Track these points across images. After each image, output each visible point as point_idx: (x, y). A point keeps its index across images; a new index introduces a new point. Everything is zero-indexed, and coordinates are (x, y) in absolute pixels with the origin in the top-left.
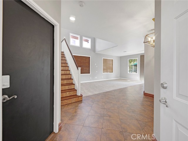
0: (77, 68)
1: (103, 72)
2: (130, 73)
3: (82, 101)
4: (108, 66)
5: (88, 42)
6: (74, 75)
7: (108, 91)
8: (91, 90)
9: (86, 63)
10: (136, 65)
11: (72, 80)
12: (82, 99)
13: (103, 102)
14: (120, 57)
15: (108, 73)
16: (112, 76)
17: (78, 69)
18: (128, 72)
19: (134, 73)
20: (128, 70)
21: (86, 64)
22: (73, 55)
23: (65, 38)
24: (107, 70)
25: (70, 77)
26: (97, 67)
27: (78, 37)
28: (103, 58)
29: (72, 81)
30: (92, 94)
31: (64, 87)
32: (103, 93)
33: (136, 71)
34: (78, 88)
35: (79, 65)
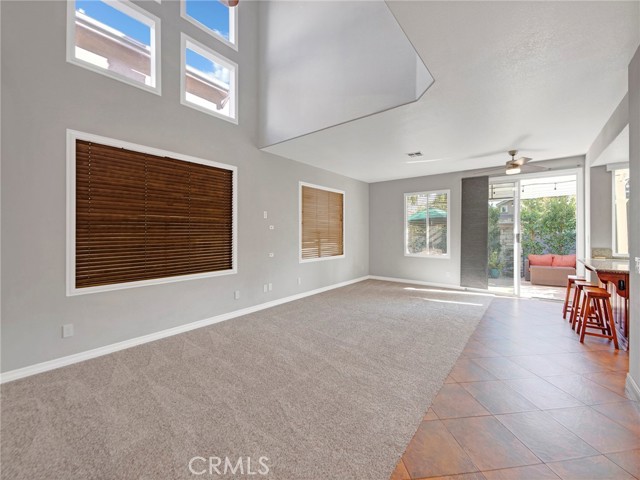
1: (303, 257)
2: (414, 254)
14: (371, 185)
15: (320, 259)
18: (407, 252)
20: (407, 239)
21: (207, 214)
24: (318, 244)
26: (271, 227)
28: (302, 184)
35: (153, 219)
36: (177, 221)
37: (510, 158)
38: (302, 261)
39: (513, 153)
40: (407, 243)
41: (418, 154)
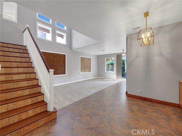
0: (48, 69)
1: (81, 72)
2: (107, 72)
3: (56, 118)
4: (85, 65)
5: (63, 38)
6: (42, 80)
7: (90, 95)
8: (69, 96)
9: (60, 61)
10: (112, 64)
11: (39, 88)
12: (56, 116)
13: (87, 116)
14: (98, 56)
15: (85, 73)
16: (90, 75)
17: (49, 72)
18: (106, 71)
19: (111, 71)
20: (106, 68)
21: (61, 63)
22: (41, 51)
23: (28, 26)
24: (85, 69)
25: (36, 84)
26: (74, 66)
27: (49, 30)
28: (81, 56)
29: (39, 90)
30: (70, 103)
31: (24, 102)
32: (84, 98)
33: (112, 70)
34: (49, 100)
35: (51, 65)
36: (55, 65)
37: (123, 51)
38: (81, 73)
39: (123, 50)
40: (106, 69)
41: (104, 50)
